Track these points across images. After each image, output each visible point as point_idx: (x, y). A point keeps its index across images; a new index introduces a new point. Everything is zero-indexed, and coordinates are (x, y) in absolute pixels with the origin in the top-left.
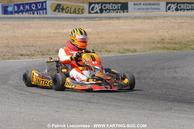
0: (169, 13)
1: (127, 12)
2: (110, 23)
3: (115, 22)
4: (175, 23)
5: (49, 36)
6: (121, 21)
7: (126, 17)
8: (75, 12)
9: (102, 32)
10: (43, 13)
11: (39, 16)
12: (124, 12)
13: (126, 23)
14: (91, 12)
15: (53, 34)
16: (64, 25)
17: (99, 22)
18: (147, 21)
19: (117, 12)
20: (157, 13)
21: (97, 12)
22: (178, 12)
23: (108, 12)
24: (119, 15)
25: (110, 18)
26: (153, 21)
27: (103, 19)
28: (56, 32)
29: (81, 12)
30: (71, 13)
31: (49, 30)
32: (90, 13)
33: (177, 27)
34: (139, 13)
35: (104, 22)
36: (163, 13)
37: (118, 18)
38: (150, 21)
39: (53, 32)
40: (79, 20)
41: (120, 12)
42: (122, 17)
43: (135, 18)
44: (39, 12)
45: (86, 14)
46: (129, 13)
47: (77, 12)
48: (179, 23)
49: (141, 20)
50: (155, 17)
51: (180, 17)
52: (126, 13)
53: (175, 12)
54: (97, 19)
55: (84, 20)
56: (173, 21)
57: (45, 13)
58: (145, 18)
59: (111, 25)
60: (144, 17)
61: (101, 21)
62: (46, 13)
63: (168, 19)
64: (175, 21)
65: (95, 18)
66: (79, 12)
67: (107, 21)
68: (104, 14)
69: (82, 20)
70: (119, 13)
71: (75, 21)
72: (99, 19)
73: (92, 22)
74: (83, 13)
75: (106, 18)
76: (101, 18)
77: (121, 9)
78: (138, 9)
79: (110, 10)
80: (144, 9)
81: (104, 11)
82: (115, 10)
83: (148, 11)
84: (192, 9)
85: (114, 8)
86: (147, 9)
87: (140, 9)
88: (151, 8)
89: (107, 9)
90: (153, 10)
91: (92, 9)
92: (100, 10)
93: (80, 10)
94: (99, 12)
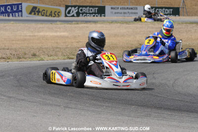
1: (105, 16)
2: (87, 27)
3: (92, 25)
4: (152, 28)
5: (25, 40)
6: (98, 25)
7: (104, 21)
8: (51, 15)
9: (79, 36)
10: (19, 15)
11: (14, 18)
12: (101, 16)
13: (103, 27)
14: (68, 15)
15: (28, 37)
16: (40, 28)
17: (76, 25)
18: (125, 25)
19: (94, 16)
21: (73, 16)
23: (84, 16)
24: (96, 18)
25: (87, 22)
26: (129, 26)
27: (79, 23)
28: (32, 35)
29: (57, 15)
30: (46, 16)
31: (25, 32)
32: (66, 16)
34: (116, 17)
37: (95, 22)
38: (127, 25)
39: (28, 34)
40: (56, 23)
41: (97, 16)
42: (99, 21)
43: (112, 22)
44: (14, 14)
45: (63, 18)
46: (106, 17)
47: (53, 15)
48: (156, 28)
49: (119, 24)
52: (103, 17)
54: (74, 23)
56: (151, 25)
57: (20, 15)
58: (123, 22)
61: (78, 25)
62: (22, 16)
63: (146, 24)
64: (153, 26)
65: (72, 21)
66: (55, 15)
67: (85, 25)
68: (81, 18)
69: (58, 23)
70: (95, 17)
71: (51, 24)
72: (76, 23)
73: (69, 25)
74: (59, 16)
75: (83, 22)
76: (77, 22)
77: (98, 13)
78: (115, 13)
79: (87, 13)
80: (121, 13)
81: (81, 15)
82: (92, 13)
83: (125, 15)
84: (170, 14)
85: (91, 12)
86: (124, 13)
87: (118, 13)
88: (128, 12)
89: (84, 13)
90: (131, 15)
91: (69, 12)
92: (76, 13)
93: (56, 13)
94: (75, 15)
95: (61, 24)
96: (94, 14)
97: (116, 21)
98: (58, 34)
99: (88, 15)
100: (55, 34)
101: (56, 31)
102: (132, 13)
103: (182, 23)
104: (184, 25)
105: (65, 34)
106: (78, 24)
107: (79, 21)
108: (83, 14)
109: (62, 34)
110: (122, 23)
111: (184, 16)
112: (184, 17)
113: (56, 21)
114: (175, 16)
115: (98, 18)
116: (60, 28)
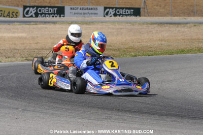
0: (107, 18)
1: (64, 16)
2: (46, 28)
3: (51, 26)
4: (113, 29)
6: (58, 26)
7: (63, 22)
8: (8, 16)
9: (37, 37)
12: (60, 17)
13: (63, 28)
14: (26, 15)
17: (35, 26)
18: (85, 26)
19: (53, 17)
20: (94, 18)
21: (32, 16)
22: (116, 17)
23: (43, 17)
24: (55, 19)
25: (45, 22)
26: (90, 26)
27: (38, 23)
29: (15, 16)
30: (4, 16)
32: (24, 16)
33: (115, 33)
34: (76, 18)
35: (40, 26)
36: (100, 18)
37: (54, 23)
38: (87, 26)
40: (14, 24)
41: (56, 17)
42: (58, 22)
43: (72, 23)
45: (21, 18)
46: (64, 18)
47: (11, 15)
48: (118, 29)
50: (93, 22)
51: (118, 22)
52: (62, 18)
53: (113, 17)
54: (32, 23)
55: (18, 24)
56: (111, 26)
59: (46, 30)
60: (81, 22)
61: (36, 26)
63: (107, 24)
64: (113, 27)
65: (30, 22)
66: (13, 15)
67: (44, 26)
68: (40, 19)
69: (16, 24)
70: (55, 18)
71: (9, 25)
72: (34, 23)
73: (27, 26)
74: (17, 16)
75: (41, 22)
76: (36, 23)
77: (57, 13)
78: (75, 14)
79: (45, 14)
80: (81, 14)
81: (40, 15)
82: (51, 14)
83: (85, 15)
84: (131, 15)
85: (49, 12)
86: (84, 14)
87: (77, 13)
88: (88, 13)
89: (43, 13)
90: (91, 15)
91: (27, 13)
92: (35, 14)
93: (14, 14)
94: (34, 16)
95: (19, 25)
96: (53, 15)
97: (76, 22)
98: (16, 35)
99: (46, 15)
100: (13, 35)
101: (14, 32)
102: (92, 14)
103: (143, 24)
104: (145, 25)
105: (24, 35)
106: (36, 24)
107: (37, 22)
108: (41, 14)
109: (21, 35)
110: (83, 24)
111: (145, 16)
112: (146, 18)
113: (14, 22)
114: (136, 16)
115: (57, 19)
116: (18, 29)
